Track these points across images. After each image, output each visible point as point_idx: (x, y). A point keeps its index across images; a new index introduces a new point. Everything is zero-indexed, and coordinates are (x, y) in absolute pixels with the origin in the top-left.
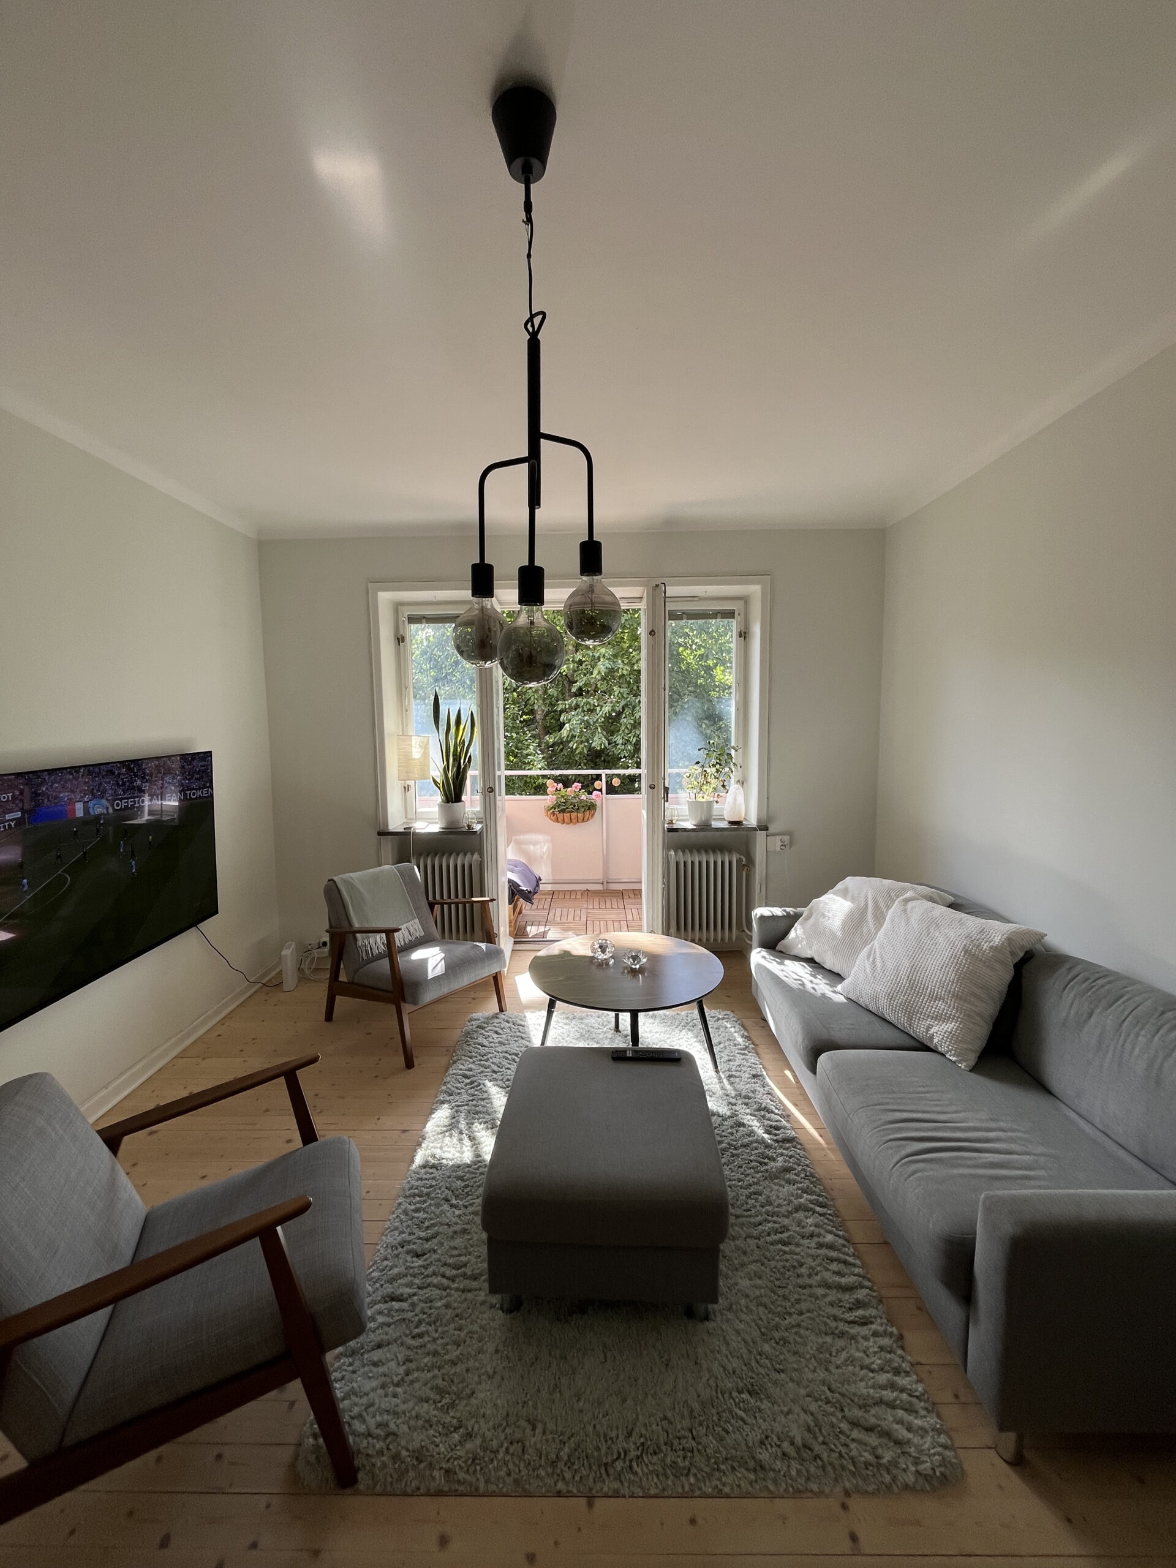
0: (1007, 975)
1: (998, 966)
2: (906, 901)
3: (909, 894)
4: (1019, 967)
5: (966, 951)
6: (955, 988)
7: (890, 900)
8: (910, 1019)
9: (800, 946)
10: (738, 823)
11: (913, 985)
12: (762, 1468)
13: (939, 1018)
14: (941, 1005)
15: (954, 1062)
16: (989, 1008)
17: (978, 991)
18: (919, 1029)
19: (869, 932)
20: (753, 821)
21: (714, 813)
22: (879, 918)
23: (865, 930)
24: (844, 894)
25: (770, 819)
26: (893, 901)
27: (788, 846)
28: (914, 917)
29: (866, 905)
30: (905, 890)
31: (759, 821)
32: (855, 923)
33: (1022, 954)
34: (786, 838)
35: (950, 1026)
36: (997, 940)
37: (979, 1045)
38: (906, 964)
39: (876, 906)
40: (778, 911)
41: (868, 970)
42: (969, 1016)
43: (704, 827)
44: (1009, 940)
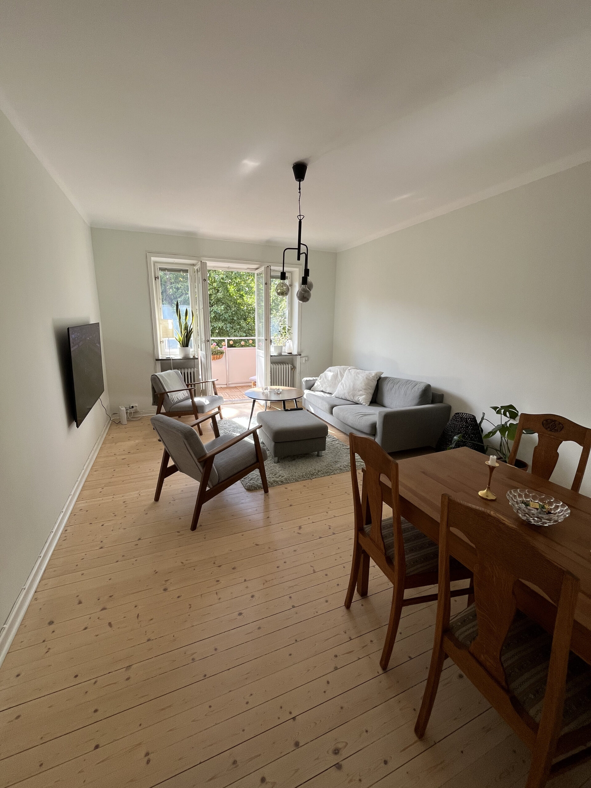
0: (375, 383)
1: (373, 381)
2: (349, 370)
3: (349, 368)
4: (378, 381)
5: (367, 378)
6: (364, 388)
7: (344, 371)
8: (354, 397)
9: (319, 387)
10: (291, 353)
11: (354, 389)
12: (341, 469)
13: (361, 395)
14: (361, 392)
15: (365, 405)
16: (372, 391)
17: (370, 387)
18: (356, 399)
19: (340, 380)
20: (295, 352)
21: (283, 350)
22: (342, 376)
23: (338, 379)
24: (330, 371)
25: (301, 352)
26: (345, 371)
27: (307, 361)
28: (353, 373)
29: (338, 372)
30: (349, 367)
31: (298, 353)
32: (335, 377)
33: (379, 378)
34: (307, 358)
35: (364, 396)
36: (373, 374)
37: (370, 400)
38: (352, 384)
39: (341, 373)
40: (311, 379)
41: (342, 387)
42: (368, 393)
43: (280, 355)
44: (376, 374)
